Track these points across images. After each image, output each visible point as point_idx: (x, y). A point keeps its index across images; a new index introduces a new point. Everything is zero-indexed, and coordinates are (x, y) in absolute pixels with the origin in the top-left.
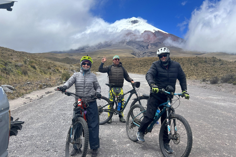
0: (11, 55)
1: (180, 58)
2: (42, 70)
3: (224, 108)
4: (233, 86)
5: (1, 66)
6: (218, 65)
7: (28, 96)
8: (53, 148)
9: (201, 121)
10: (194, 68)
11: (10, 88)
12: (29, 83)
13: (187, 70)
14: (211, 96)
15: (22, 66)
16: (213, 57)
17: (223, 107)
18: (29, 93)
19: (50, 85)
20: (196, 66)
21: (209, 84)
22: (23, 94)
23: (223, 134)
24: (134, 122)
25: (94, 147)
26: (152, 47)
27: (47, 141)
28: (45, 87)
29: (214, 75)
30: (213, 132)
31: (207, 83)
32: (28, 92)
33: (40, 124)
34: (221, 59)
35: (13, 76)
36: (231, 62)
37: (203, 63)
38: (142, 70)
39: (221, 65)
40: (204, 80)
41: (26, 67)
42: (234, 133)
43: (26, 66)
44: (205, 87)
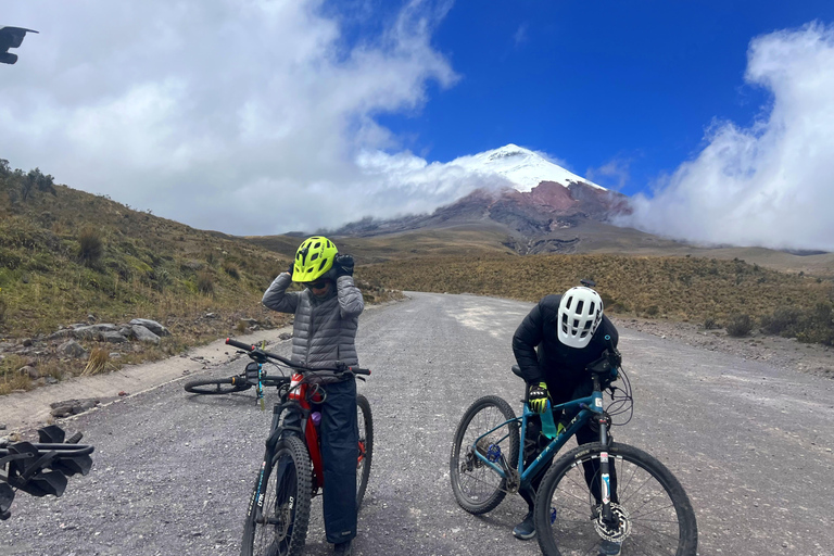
0: (182, 239)
1: (641, 260)
2: (253, 282)
3: (773, 416)
4: (797, 345)
5: (143, 267)
6: (749, 282)
7: (201, 352)
8: (215, 527)
9: (700, 457)
10: (680, 288)
11: (153, 329)
12: (211, 317)
13: (659, 294)
14: (732, 374)
15: (200, 268)
16: (736, 259)
17: (768, 409)
18: (206, 344)
19: (270, 324)
20: (686, 283)
21: (724, 337)
22: (185, 348)
23: (772, 505)
24: (477, 452)
25: (336, 536)
26: (560, 225)
27: (206, 502)
28: (254, 330)
29: (738, 311)
30: (740, 498)
31: (718, 335)
32: (202, 341)
33: (203, 441)
34: (761, 265)
35: (170, 296)
36: (788, 276)
37: (707, 277)
38: (530, 288)
39: (760, 281)
40: (709, 325)
41: (211, 271)
42: (809, 506)
43: (211, 268)
44: (711, 343)
